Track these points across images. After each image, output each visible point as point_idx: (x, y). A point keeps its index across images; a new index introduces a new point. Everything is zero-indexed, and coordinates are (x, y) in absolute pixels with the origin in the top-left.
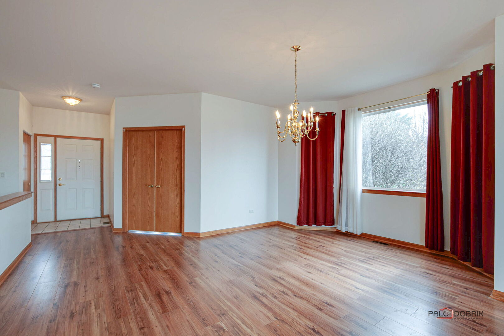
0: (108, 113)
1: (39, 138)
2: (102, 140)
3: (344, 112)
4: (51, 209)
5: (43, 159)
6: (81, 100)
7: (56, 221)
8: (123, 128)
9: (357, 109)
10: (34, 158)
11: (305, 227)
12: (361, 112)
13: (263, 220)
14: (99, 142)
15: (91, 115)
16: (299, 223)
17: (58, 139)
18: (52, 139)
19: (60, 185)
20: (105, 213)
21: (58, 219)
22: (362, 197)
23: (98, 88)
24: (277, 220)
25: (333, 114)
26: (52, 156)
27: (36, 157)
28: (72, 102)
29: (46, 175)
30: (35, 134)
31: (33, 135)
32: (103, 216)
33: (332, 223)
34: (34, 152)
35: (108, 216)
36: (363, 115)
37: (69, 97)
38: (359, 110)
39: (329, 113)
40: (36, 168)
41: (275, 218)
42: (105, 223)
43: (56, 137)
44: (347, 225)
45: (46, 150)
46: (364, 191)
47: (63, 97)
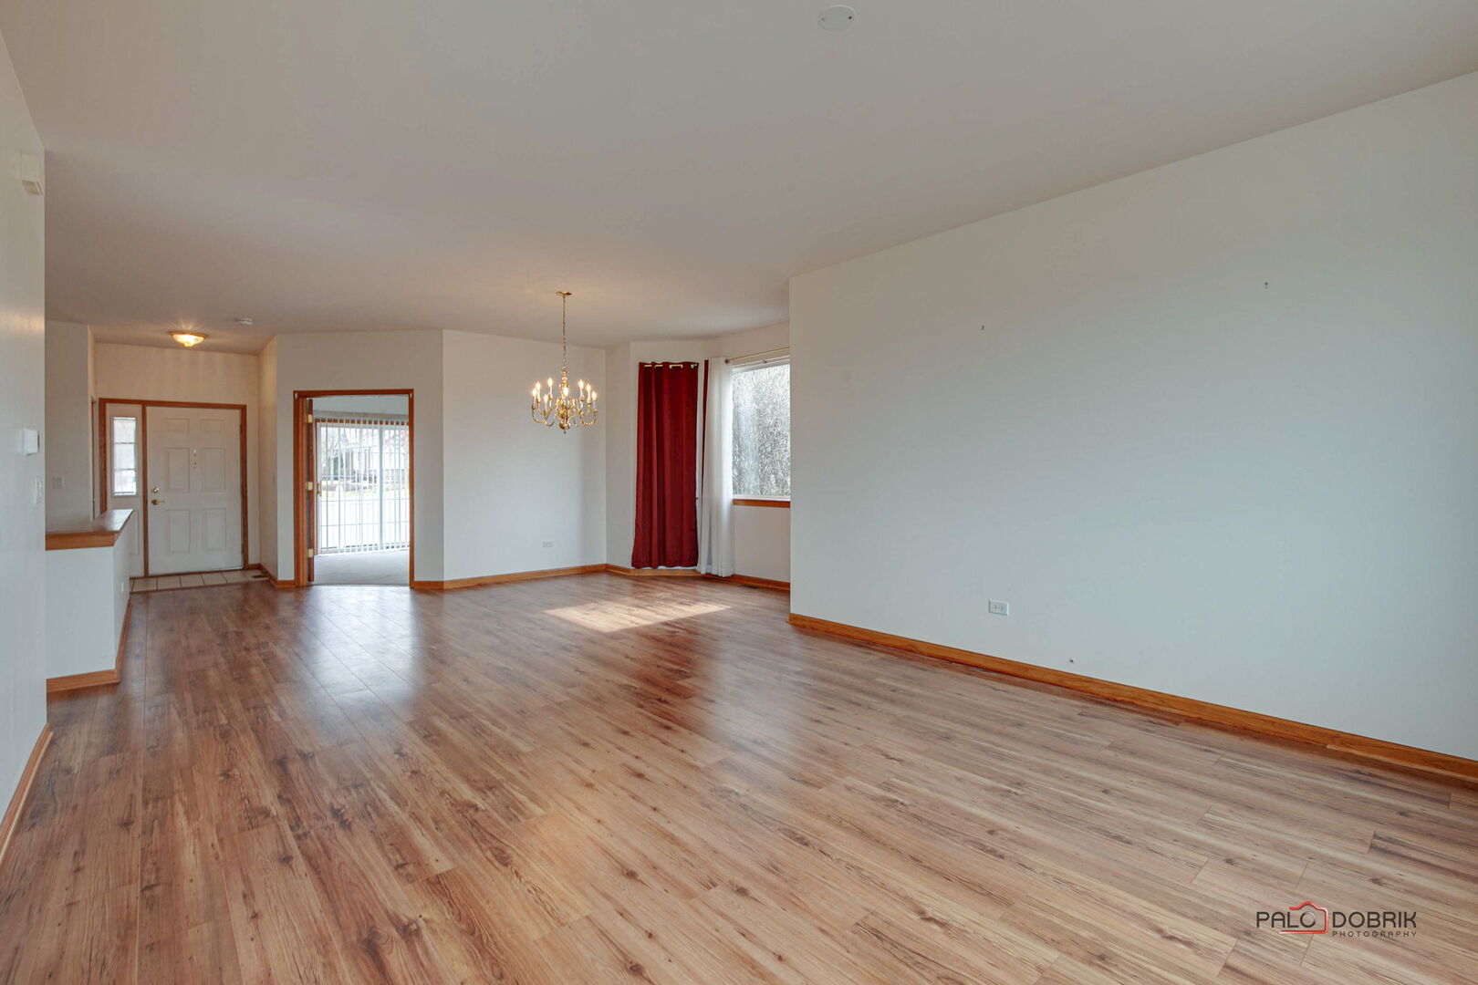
0: (257, 354)
1: (109, 407)
2: (243, 409)
3: (707, 362)
4: (136, 552)
5: (117, 449)
6: (206, 336)
7: (147, 576)
8: (295, 392)
9: (723, 359)
10: (100, 448)
11: (647, 571)
12: (730, 364)
13: (575, 562)
14: (238, 412)
15: (218, 356)
16: (637, 562)
17: (149, 409)
18: (138, 408)
19: (154, 502)
20: (252, 561)
21: (152, 571)
22: (732, 512)
23: (248, 326)
24: (605, 562)
25: (692, 366)
26: (136, 443)
27: (105, 445)
28: (189, 340)
29: (125, 481)
30: (101, 399)
31: (97, 401)
32: (246, 567)
33: (693, 560)
34: (100, 435)
35: (259, 567)
36: (734, 370)
37: (183, 333)
38: (727, 362)
39: (687, 364)
40: (105, 469)
41: (601, 559)
42: (255, 577)
43: (145, 404)
44: (710, 562)
45: (124, 430)
46: (735, 502)
47: (171, 333)
